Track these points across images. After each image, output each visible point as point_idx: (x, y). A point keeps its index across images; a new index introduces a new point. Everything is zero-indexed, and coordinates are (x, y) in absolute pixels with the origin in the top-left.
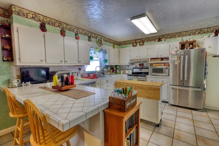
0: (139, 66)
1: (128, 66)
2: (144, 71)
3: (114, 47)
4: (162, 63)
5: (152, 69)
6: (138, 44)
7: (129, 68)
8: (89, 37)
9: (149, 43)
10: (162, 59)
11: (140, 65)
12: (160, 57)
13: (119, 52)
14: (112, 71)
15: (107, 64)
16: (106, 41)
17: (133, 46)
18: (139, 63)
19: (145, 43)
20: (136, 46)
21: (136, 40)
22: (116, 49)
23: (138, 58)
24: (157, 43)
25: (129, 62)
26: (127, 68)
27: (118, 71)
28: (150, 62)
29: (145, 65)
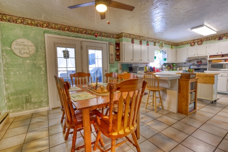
0: (196, 63)
1: (185, 63)
2: (202, 67)
3: (172, 48)
4: (222, 59)
5: (210, 65)
6: (196, 44)
7: (186, 65)
8: (155, 43)
9: (208, 42)
10: (223, 56)
11: (198, 62)
12: (220, 54)
13: (176, 51)
14: (169, 67)
15: (166, 62)
16: (165, 44)
17: (191, 45)
18: (196, 61)
19: (204, 43)
20: (194, 45)
21: (194, 40)
22: (174, 50)
23: (196, 56)
24: (217, 41)
25: (186, 59)
26: (184, 65)
27: (174, 69)
28: (208, 59)
29: (203, 61)
